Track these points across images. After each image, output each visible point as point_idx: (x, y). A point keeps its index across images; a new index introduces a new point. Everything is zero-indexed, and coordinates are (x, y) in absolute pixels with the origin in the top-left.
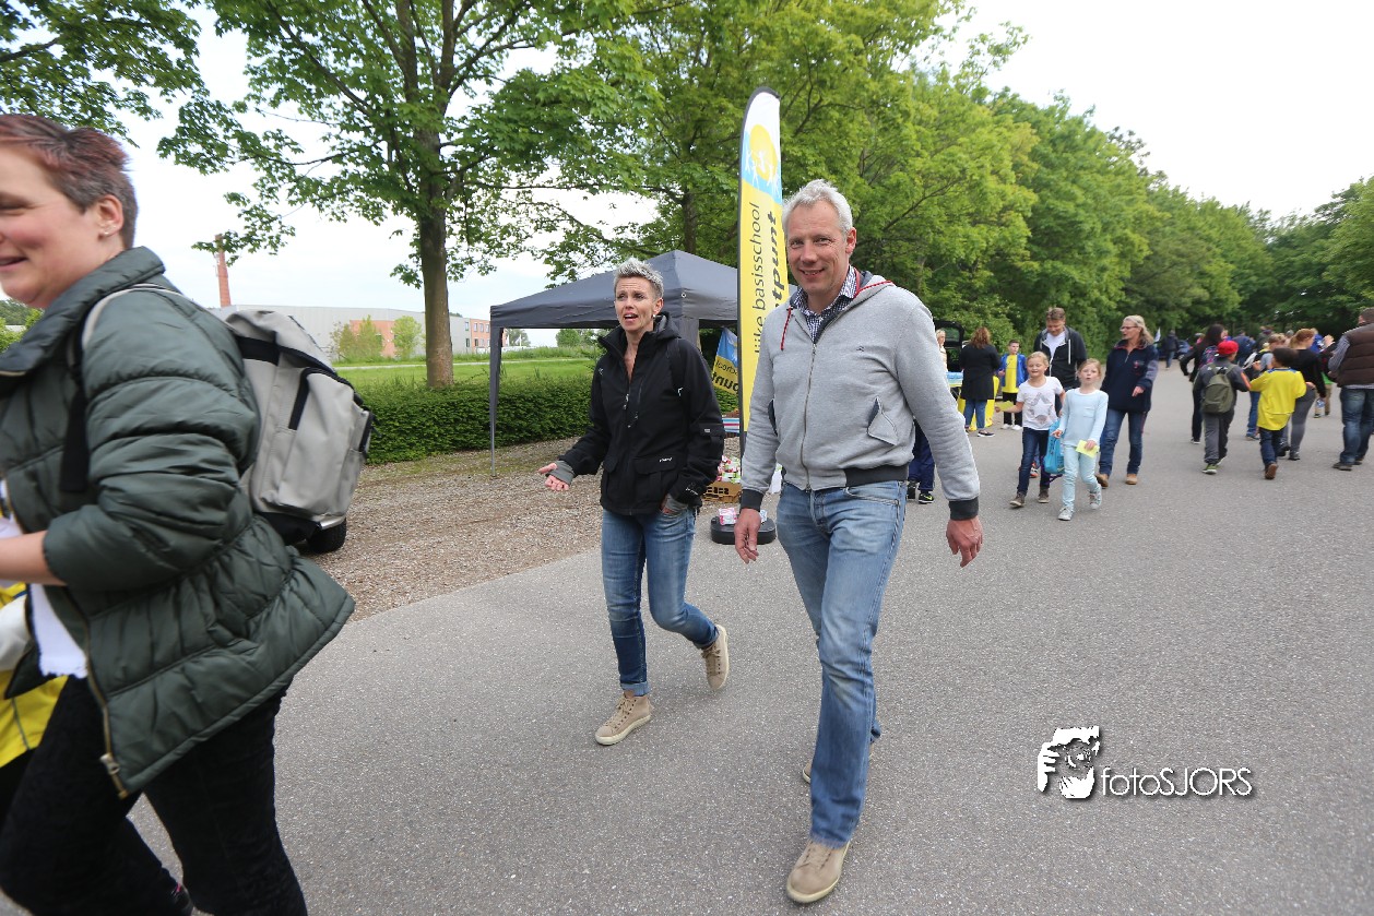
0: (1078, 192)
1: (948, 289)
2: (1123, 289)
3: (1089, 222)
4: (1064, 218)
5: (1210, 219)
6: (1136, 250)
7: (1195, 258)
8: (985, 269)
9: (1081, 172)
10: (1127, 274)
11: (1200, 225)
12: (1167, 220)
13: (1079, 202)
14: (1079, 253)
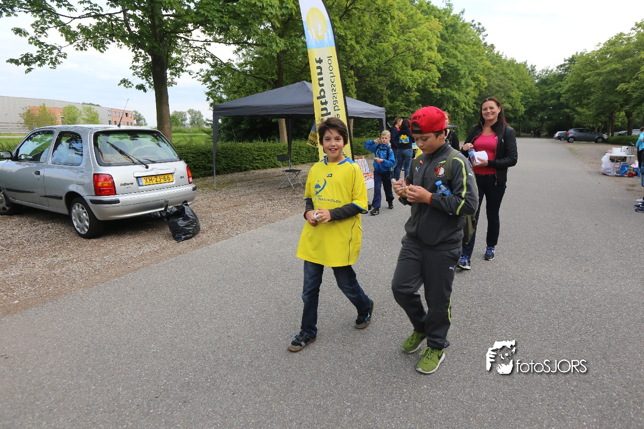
0: (458, 54)
1: (398, 101)
2: (475, 103)
3: (463, 70)
4: (452, 67)
5: (513, 69)
6: (481, 84)
7: (506, 89)
8: (415, 91)
10: (477, 96)
11: (508, 72)
12: (495, 69)
13: (458, 59)
14: (456, 85)
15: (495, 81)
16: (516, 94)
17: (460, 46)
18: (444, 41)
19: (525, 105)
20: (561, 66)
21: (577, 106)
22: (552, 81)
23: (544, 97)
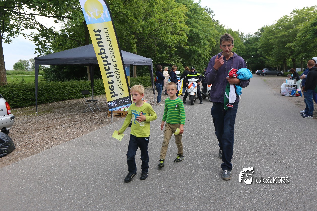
0: (199, 26)
1: (164, 53)
2: (210, 54)
3: (202, 35)
4: (195, 34)
6: (213, 43)
8: (174, 48)
9: (199, 21)
12: (220, 34)
13: (198, 29)
14: (199, 44)
18: (190, 18)
21: (266, 55)
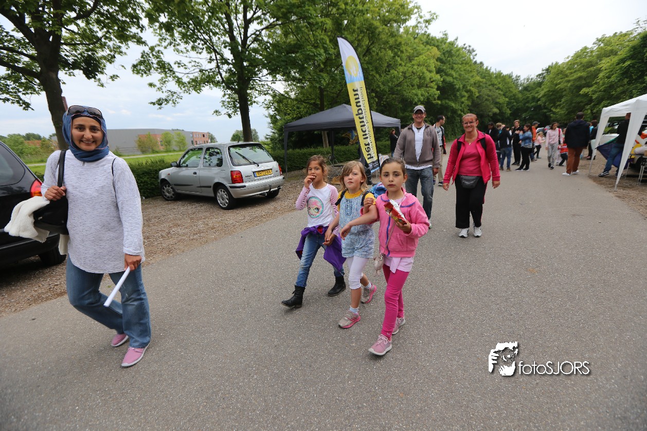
0: (454, 74)
5: (499, 80)
7: (494, 97)
10: (470, 104)
11: (496, 82)
12: (484, 82)
13: (454, 77)
14: (454, 97)
15: (485, 91)
16: (503, 100)
17: (455, 66)
18: (442, 63)
19: (510, 109)
20: (540, 75)
22: (532, 88)
23: (527, 101)
